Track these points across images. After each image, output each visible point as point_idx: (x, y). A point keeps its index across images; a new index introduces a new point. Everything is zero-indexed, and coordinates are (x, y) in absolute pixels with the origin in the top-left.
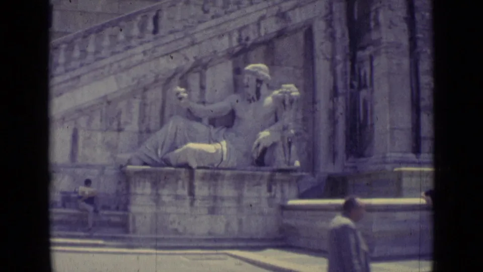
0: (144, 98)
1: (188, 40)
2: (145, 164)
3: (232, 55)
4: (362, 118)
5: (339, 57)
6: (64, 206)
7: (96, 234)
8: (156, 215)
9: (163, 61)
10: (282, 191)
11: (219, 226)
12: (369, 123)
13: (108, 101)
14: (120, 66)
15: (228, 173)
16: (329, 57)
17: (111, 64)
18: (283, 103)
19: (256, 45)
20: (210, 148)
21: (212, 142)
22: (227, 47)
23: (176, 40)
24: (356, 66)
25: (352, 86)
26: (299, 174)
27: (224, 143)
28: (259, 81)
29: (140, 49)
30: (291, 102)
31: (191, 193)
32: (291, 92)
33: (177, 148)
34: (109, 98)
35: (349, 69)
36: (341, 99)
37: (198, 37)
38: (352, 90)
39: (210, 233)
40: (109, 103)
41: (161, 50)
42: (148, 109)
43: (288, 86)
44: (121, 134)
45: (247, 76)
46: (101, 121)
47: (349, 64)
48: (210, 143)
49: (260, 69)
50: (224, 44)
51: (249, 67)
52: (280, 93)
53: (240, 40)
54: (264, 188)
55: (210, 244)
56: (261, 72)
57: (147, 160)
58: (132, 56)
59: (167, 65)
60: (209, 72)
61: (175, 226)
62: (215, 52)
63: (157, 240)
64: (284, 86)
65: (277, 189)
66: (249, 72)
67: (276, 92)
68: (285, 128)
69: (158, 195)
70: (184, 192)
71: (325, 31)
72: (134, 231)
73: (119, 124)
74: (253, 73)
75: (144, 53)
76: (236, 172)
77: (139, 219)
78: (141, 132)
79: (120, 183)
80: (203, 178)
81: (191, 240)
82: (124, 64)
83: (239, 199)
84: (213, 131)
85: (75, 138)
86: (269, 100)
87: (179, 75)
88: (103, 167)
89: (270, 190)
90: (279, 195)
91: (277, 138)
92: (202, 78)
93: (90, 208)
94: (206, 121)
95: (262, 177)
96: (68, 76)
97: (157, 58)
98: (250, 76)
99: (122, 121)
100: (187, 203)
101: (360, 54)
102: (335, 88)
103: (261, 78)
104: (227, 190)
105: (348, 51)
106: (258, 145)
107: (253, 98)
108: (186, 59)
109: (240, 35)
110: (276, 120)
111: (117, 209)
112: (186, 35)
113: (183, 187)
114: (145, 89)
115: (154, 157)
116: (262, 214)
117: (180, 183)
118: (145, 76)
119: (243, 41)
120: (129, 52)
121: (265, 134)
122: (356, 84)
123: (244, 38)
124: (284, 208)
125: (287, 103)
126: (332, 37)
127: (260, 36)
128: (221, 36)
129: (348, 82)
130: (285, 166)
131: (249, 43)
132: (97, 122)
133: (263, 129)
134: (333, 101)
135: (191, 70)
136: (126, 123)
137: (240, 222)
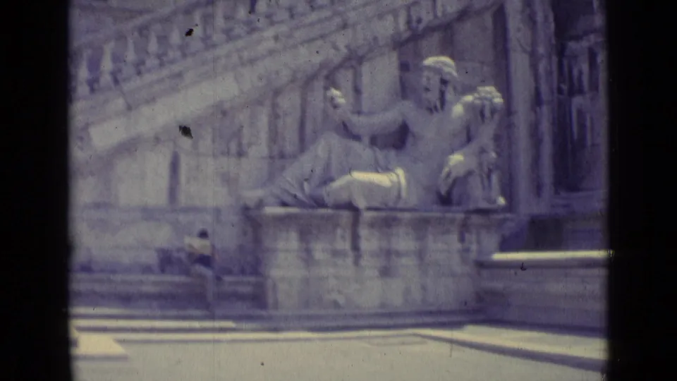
0: (274, 106)
1: (338, 20)
2: (284, 204)
3: (398, 44)
4: (576, 136)
5: (541, 50)
6: (163, 271)
7: (218, 312)
8: (306, 281)
9: (303, 50)
10: (479, 242)
11: (395, 293)
12: (589, 143)
13: (222, 111)
14: (241, 58)
15: (407, 215)
16: (529, 49)
17: (228, 56)
18: (479, 113)
19: (430, 29)
20: (382, 179)
21: (380, 170)
22: (392, 32)
23: (320, 21)
24: (565, 62)
25: (560, 91)
26: (501, 216)
27: (400, 172)
28: (444, 82)
29: (270, 33)
30: (493, 111)
31: (356, 248)
32: (493, 98)
33: (332, 180)
34: (227, 106)
35: (555, 67)
36: (545, 109)
37: (352, 16)
38: (561, 97)
39: (383, 305)
40: (224, 113)
41: (299, 35)
42: (280, 123)
43: (488, 89)
44: (244, 160)
45: (426, 73)
46: (213, 141)
47: (555, 59)
48: (377, 172)
49: (445, 64)
50: (386, 28)
51: (430, 61)
52: (476, 98)
53: (409, 22)
54: (454, 237)
55: (385, 322)
56: (447, 69)
57: (288, 199)
58: (259, 42)
59: (308, 58)
60: (366, 68)
61: (335, 296)
62: (375, 39)
63: (309, 318)
64: (480, 89)
65: (471, 237)
66: (429, 68)
67: (469, 98)
68: (483, 151)
69: (308, 251)
70: (345, 245)
71: (523, 12)
72: (276, 305)
73: (240, 145)
74: (437, 70)
75: (276, 38)
76: (417, 215)
77: (282, 287)
78: (271, 157)
79: (245, 233)
80: (372, 225)
81: (355, 316)
82: (246, 54)
83: (421, 254)
84: (380, 155)
85: (174, 167)
86: (458, 109)
87: (325, 72)
88: (217, 211)
89: (462, 239)
90: (474, 247)
91: (473, 164)
92: (357, 76)
93: (208, 273)
94: (366, 140)
95: (452, 221)
96: (165, 72)
97: (295, 47)
98: (431, 74)
99: (245, 141)
100: (350, 261)
101: (572, 45)
102: (537, 93)
103: (447, 78)
104: (404, 242)
105: (554, 41)
106: (449, 175)
107: (436, 107)
108: (336, 48)
109: (409, 16)
110: (469, 139)
111: (243, 272)
112: (336, 13)
113: (343, 237)
114: (277, 92)
115: (300, 195)
116: (453, 275)
117: (339, 231)
118: (277, 73)
119: (414, 24)
120: (255, 36)
121: (456, 158)
122: (565, 87)
123: (414, 18)
124: (483, 265)
125: (487, 113)
126: (531, 20)
127: (436, 16)
128: (381, 16)
129: (555, 86)
130: (483, 205)
131: (421, 26)
132: (206, 143)
133: (452, 152)
134: (536, 112)
135: (340, 66)
136: (250, 145)
137: (424, 288)
